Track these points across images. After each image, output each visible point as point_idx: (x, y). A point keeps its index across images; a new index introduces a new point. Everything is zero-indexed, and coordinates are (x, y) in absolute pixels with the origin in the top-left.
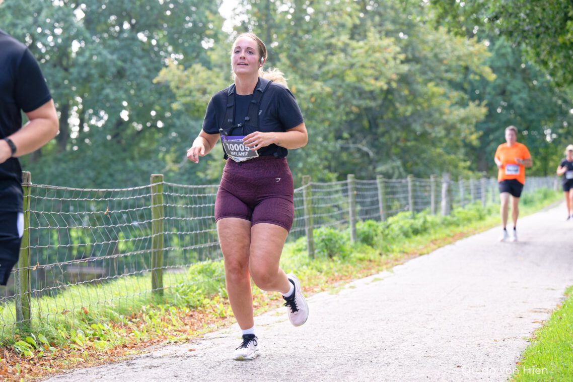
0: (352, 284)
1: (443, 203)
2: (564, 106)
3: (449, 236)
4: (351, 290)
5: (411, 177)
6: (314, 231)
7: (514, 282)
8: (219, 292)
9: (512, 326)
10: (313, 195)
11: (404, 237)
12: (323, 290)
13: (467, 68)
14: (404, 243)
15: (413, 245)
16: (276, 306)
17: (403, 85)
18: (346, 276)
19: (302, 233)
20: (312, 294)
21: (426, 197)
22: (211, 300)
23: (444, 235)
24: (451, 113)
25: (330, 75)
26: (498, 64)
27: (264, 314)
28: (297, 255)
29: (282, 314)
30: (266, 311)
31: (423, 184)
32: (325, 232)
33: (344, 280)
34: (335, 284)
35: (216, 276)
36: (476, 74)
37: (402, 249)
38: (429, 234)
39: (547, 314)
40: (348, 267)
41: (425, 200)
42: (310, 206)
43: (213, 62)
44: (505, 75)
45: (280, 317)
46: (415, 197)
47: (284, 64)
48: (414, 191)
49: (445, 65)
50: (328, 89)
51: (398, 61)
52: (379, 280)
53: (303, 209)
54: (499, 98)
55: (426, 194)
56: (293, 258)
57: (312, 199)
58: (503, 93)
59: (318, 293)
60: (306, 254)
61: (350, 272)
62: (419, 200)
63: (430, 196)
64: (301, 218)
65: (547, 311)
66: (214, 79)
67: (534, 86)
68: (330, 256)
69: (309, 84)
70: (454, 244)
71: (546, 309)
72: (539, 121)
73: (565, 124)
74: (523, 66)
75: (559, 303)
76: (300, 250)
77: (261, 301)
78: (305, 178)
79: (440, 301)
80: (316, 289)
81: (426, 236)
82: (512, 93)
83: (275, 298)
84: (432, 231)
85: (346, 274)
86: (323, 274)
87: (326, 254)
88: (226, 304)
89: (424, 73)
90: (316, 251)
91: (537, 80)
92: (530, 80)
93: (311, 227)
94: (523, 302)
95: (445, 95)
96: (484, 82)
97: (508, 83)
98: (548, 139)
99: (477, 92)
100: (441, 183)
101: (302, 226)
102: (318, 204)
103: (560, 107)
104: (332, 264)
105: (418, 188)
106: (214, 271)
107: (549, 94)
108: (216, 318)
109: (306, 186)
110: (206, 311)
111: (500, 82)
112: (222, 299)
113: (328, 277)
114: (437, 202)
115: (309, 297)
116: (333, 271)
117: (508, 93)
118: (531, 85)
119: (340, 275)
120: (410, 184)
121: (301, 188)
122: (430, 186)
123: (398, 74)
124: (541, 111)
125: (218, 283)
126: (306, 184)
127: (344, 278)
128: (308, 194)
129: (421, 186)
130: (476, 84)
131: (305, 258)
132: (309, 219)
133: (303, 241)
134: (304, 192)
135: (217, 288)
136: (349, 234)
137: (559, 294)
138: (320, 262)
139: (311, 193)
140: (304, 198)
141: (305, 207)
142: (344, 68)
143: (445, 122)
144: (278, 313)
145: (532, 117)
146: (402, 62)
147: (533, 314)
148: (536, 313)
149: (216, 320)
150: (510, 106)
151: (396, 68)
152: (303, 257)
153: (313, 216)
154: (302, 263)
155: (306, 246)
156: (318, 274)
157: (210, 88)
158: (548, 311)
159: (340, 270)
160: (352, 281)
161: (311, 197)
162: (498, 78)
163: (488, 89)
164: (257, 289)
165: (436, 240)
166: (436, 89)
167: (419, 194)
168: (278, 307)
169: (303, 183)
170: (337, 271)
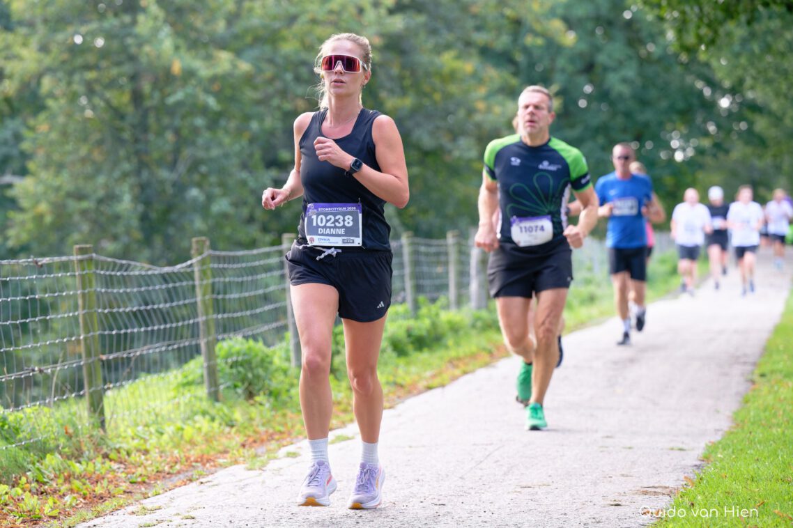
0: (291, 448)
1: (474, 286)
2: (707, 92)
3: (484, 349)
4: (290, 460)
5: (408, 237)
6: (219, 345)
7: (607, 437)
8: (29, 470)
9: (598, 522)
10: (214, 276)
11: (394, 355)
12: (236, 462)
13: (518, 23)
14: (397, 367)
15: (413, 369)
16: (139, 496)
17: (391, 56)
18: (281, 433)
19: (194, 351)
20: (213, 469)
21: (439, 276)
22: (13, 486)
23: (474, 349)
24: (489, 110)
25: (249, 39)
26: (581, 11)
27: (118, 512)
28: (183, 394)
29: (153, 511)
30: (121, 506)
31: (433, 250)
32: (237, 347)
33: (278, 440)
34: (261, 450)
35: (20, 441)
36: (536, 34)
37: (391, 379)
38: (447, 347)
39: (668, 498)
40: (284, 415)
41: (437, 282)
42: (207, 297)
43: (15, 18)
44: (593, 33)
45: (148, 516)
46: (417, 276)
47: (156, 18)
48: (416, 263)
49: (475, 16)
50: (245, 67)
51: (383, 11)
52: (348, 439)
53: (196, 303)
54: (581, 79)
55: (439, 269)
56: (177, 400)
57: (213, 284)
58: (589, 68)
59: (226, 467)
60: (203, 391)
61: (290, 425)
62: (426, 282)
63: (447, 273)
64: (191, 322)
65: (668, 490)
66: (18, 49)
67: (649, 53)
68: (250, 395)
69: (208, 58)
70: (494, 367)
71: (666, 488)
72: (661, 125)
73: (712, 128)
74: (627, 15)
75: (691, 475)
76: (189, 384)
77: (111, 487)
78: (197, 242)
79: (461, 478)
80: (221, 461)
81: (440, 353)
82: (606, 69)
83: (139, 480)
84: (450, 342)
85: (282, 429)
86: (234, 430)
87: (240, 391)
88: (42, 493)
89: (434, 32)
90: (222, 387)
91: (654, 42)
92: (642, 42)
93: (210, 338)
94: (623, 475)
95: (475, 75)
96: (553, 47)
97: (597, 49)
98: (679, 156)
99: (539, 68)
100: (469, 247)
101: (193, 336)
102: (225, 293)
103: (701, 92)
104: (254, 412)
105: (423, 258)
106: (17, 430)
107: (678, 69)
108: (24, 522)
109: (199, 258)
110: (3, 509)
111: (583, 47)
112: (34, 485)
113: (245, 436)
114: (463, 285)
115: (207, 475)
116: (255, 423)
117: (598, 70)
118: (643, 52)
119: (271, 431)
120: (406, 251)
121: (189, 262)
122: (446, 254)
123: (382, 35)
124: (664, 104)
125: (26, 452)
126: (201, 254)
127: (277, 437)
128: (203, 273)
129: (427, 254)
130: (536, 53)
131: (201, 399)
132: (206, 323)
133: (196, 366)
134: (196, 269)
135: (25, 464)
136: (287, 351)
137: (691, 459)
138: (231, 407)
139: (209, 273)
140: (197, 282)
141: (199, 299)
142: (277, 25)
143: (478, 126)
144: (143, 508)
145: (646, 116)
146: (391, 12)
147: (642, 497)
148: (647, 496)
149: (22, 525)
150: (603, 95)
151: (379, 22)
152: (195, 397)
153: (215, 316)
154: (195, 409)
155: (202, 376)
156: (227, 429)
157: (10, 67)
158: (671, 492)
159: (269, 421)
160: (292, 444)
161: (210, 281)
162: (580, 39)
163: (561, 62)
164: (103, 463)
165: (459, 359)
166: (458, 65)
167: (425, 269)
168: (145, 497)
169: (193, 252)
170: (263, 425)
